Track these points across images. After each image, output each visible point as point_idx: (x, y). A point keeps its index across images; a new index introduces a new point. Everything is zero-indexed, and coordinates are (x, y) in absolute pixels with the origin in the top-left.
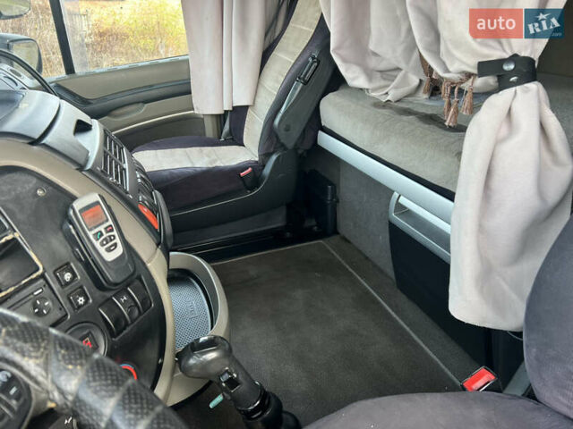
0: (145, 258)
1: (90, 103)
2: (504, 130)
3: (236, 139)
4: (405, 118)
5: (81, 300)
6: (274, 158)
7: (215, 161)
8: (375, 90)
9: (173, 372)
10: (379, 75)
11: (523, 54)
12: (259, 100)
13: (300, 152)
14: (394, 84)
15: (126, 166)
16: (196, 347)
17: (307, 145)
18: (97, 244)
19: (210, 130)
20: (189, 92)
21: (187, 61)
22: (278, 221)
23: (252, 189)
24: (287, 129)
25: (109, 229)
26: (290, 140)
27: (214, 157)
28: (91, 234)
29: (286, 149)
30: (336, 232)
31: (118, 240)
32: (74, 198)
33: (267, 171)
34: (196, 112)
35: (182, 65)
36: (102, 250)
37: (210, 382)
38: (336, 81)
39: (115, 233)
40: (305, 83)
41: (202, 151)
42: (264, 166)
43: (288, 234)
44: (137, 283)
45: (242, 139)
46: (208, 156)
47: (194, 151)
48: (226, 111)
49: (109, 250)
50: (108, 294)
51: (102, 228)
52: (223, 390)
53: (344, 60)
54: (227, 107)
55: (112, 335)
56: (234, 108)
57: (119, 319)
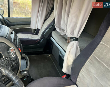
0: (18, 57)
1: (12, 23)
2: (72, 47)
3: (37, 34)
4: (63, 39)
5: (8, 62)
6: (43, 39)
7: (32, 38)
8: (61, 32)
9: (19, 74)
10: (62, 30)
11: (76, 37)
12: (42, 29)
13: (47, 39)
14: (64, 32)
15: (17, 41)
16: (23, 71)
17: (49, 38)
18: (12, 54)
19: (33, 31)
20: (30, 24)
21: (31, 19)
22: (42, 50)
23: (38, 44)
24: (46, 35)
25: (14, 52)
26: (46, 37)
27: (32, 37)
28: (11, 53)
29: (45, 38)
30: (51, 53)
31: (15, 54)
32: (10, 48)
33: (41, 41)
34: (31, 28)
35: (30, 19)
36: (12, 55)
37: (25, 76)
38: (55, 29)
39: (15, 53)
40: (50, 29)
41: (30, 35)
42: (41, 40)
43: (43, 52)
44: (16, 60)
45: (38, 34)
46: (32, 36)
47: (29, 35)
48: (36, 29)
49: (13, 55)
50: (12, 62)
51: (13, 52)
52: (26, 78)
53: (57, 27)
54: (36, 28)
55: (11, 67)
56: (38, 29)
57: (13, 65)
